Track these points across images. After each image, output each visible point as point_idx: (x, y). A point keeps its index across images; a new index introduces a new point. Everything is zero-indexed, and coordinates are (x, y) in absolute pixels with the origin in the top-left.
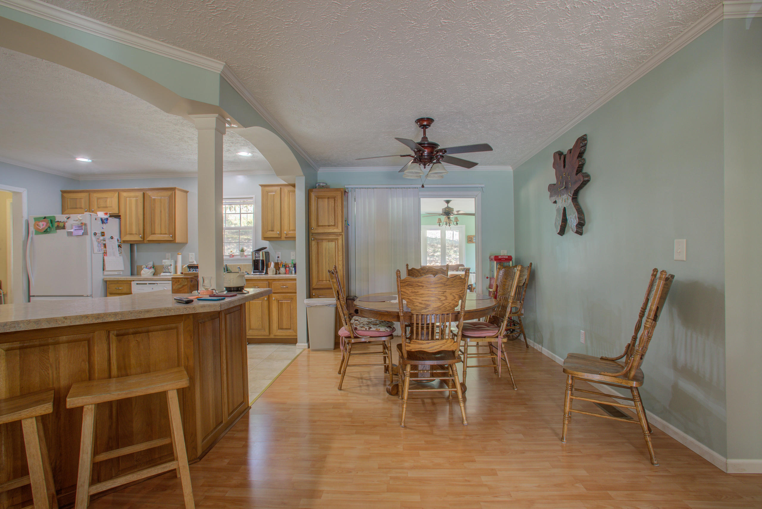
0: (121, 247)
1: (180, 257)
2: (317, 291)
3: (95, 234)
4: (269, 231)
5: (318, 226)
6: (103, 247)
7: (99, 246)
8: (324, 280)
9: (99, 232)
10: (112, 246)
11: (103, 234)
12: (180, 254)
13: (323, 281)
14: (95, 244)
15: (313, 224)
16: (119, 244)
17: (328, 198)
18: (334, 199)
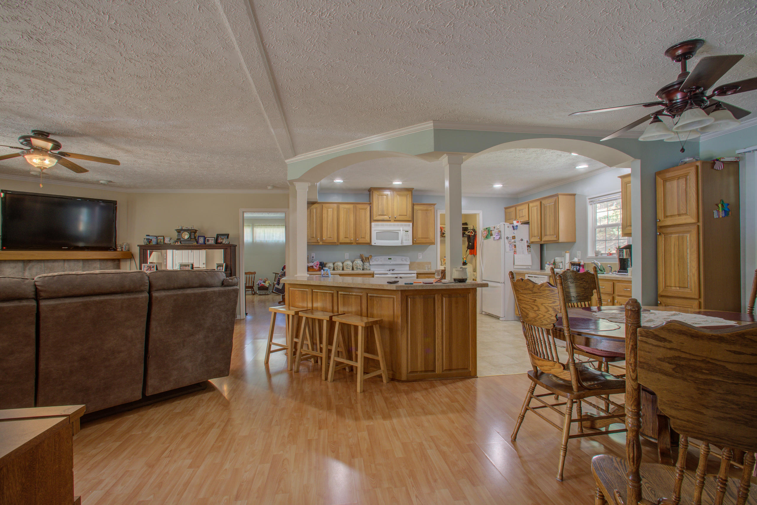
0: (530, 247)
1: (567, 255)
2: (664, 299)
3: (507, 238)
4: (628, 226)
5: (666, 217)
6: (513, 248)
7: (511, 246)
8: (673, 285)
9: (510, 236)
10: (522, 246)
11: (514, 237)
12: (568, 252)
13: (671, 286)
14: (507, 245)
15: (660, 216)
16: (528, 244)
17: (679, 178)
18: (685, 179)
